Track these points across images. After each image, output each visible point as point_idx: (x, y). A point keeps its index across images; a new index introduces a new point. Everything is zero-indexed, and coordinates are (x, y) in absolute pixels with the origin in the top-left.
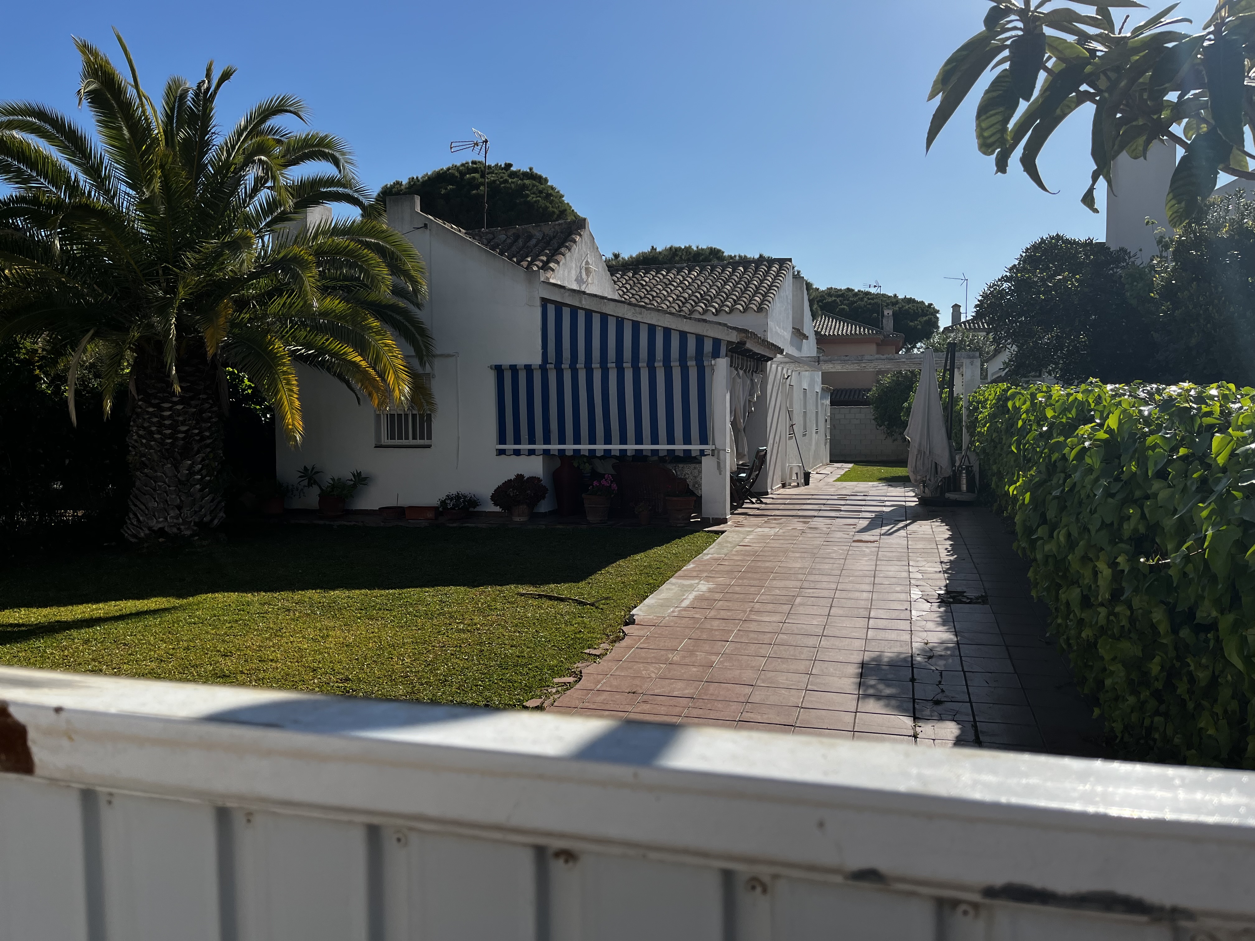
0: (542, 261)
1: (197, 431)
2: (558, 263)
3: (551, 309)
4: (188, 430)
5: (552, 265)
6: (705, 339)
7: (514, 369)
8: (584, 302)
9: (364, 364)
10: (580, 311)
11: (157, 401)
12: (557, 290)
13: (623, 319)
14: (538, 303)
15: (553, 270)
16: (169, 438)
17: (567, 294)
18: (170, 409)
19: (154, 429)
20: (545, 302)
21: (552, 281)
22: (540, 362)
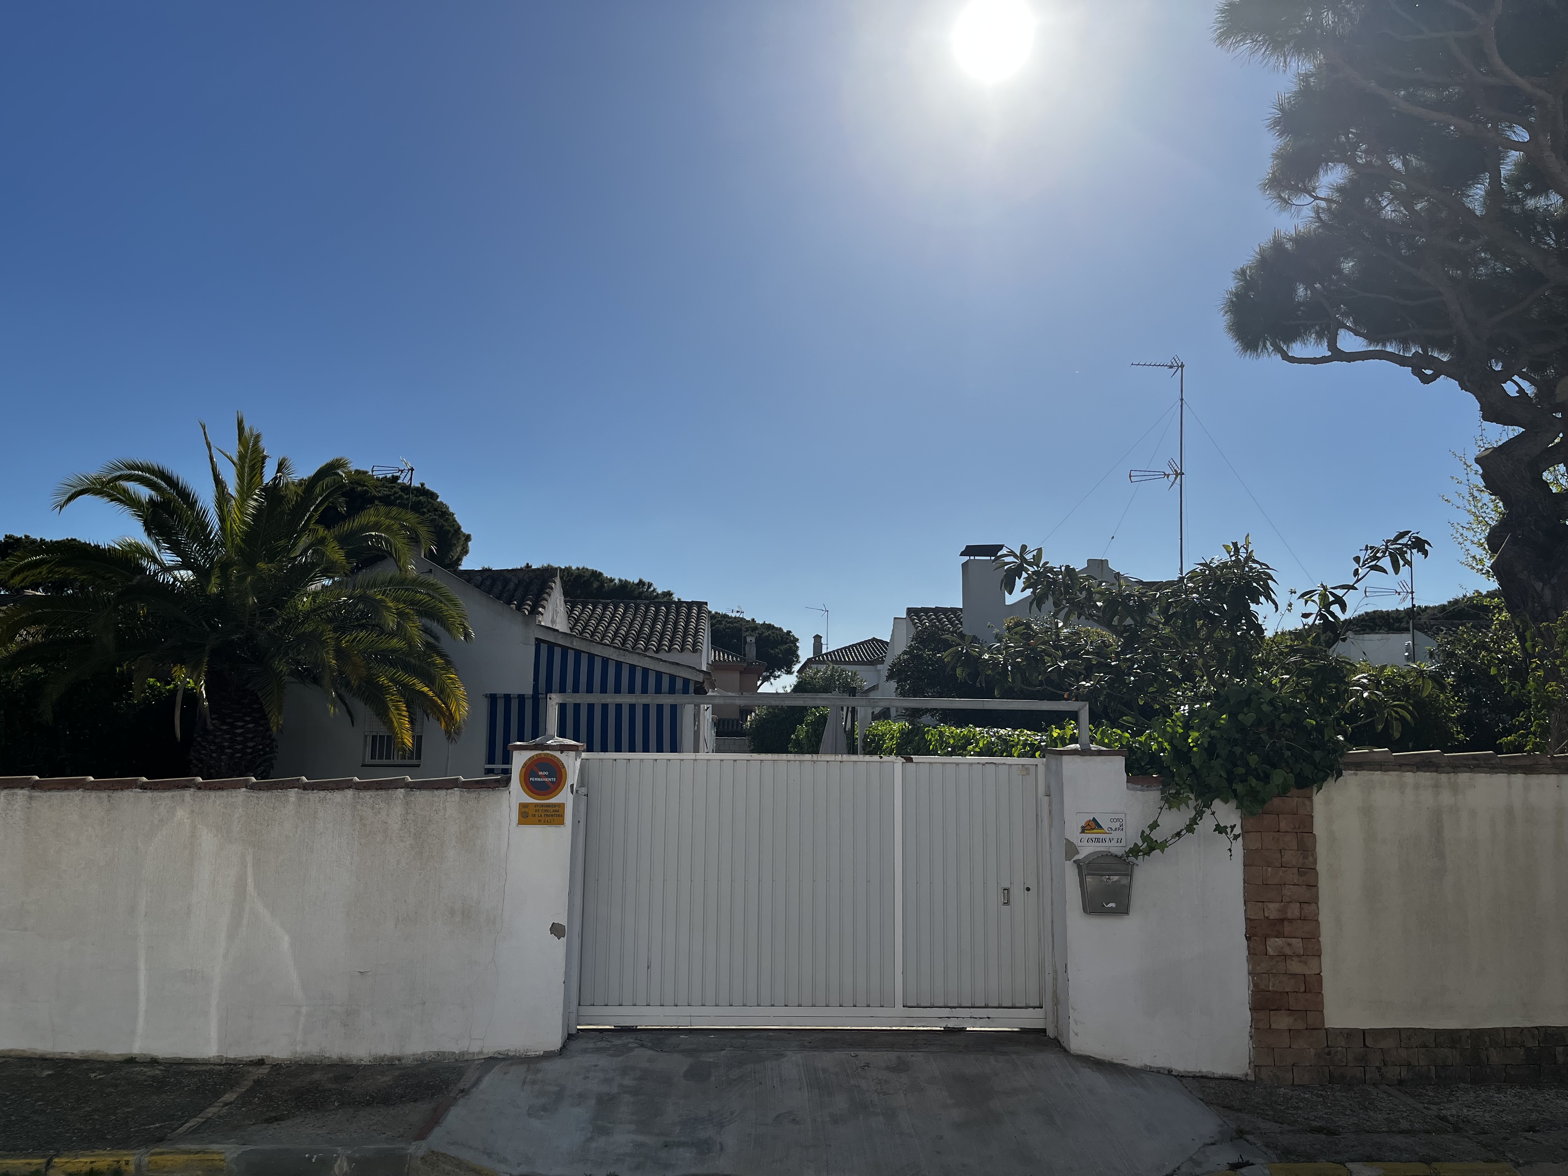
0: (529, 605)
1: (261, 747)
2: (544, 607)
3: (544, 648)
4: (254, 746)
5: (540, 609)
6: (677, 678)
7: (507, 698)
8: (575, 644)
9: (431, 694)
10: (570, 651)
11: (231, 720)
12: (551, 632)
13: (608, 659)
14: (533, 642)
15: (542, 614)
16: (239, 753)
17: (560, 636)
18: (242, 727)
19: (226, 744)
20: (539, 642)
21: (543, 624)
22: (531, 692)
